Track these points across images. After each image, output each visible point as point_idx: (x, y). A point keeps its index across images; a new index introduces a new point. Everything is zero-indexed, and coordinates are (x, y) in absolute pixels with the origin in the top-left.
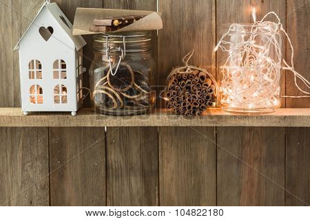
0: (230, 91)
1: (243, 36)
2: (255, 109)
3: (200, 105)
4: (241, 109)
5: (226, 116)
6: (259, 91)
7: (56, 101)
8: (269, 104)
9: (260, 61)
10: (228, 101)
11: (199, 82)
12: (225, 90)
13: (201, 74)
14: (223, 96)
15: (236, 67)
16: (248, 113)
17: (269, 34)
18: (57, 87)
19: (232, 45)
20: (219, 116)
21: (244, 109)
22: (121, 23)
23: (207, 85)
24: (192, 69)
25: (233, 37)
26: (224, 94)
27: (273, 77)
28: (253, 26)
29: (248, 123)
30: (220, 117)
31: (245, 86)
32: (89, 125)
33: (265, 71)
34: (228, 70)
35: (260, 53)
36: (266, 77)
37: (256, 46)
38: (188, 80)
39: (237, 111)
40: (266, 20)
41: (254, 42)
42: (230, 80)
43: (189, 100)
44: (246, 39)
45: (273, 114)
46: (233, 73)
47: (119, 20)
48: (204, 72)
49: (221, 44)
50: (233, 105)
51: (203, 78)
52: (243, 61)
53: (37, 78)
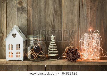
0: (84, 54)
1: (88, 37)
2: (92, 60)
3: (76, 58)
4: (88, 60)
6: (93, 54)
7: (17, 57)
8: (96, 58)
9: (94, 45)
10: (84, 57)
12: (83, 54)
13: (76, 49)
14: (82, 56)
15: (86, 47)
16: (90, 61)
17: (96, 37)
18: (17, 52)
19: (85, 40)
21: (89, 60)
23: (78, 52)
24: (73, 47)
25: (85, 37)
26: (83, 55)
27: (97, 50)
28: (91, 34)
29: (90, 64)
30: (81, 62)
31: (89, 53)
32: (41, 64)
33: (95, 48)
34: (84, 48)
35: (94, 42)
36: (95, 50)
37: (92, 40)
38: (72, 51)
39: (87, 60)
40: (95, 32)
41: (92, 39)
42: (84, 51)
44: (89, 38)
45: (98, 61)
46: (85, 48)
48: (76, 48)
49: (82, 39)
50: (85, 58)
51: (76, 50)
52: (88, 45)
53: (11, 49)
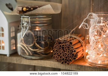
3: (69, 58)
5: (85, 66)
11: (69, 45)
20: (81, 66)
22: (28, 9)
43: (63, 55)
47: (27, 8)
49: (83, 24)
51: (71, 43)
